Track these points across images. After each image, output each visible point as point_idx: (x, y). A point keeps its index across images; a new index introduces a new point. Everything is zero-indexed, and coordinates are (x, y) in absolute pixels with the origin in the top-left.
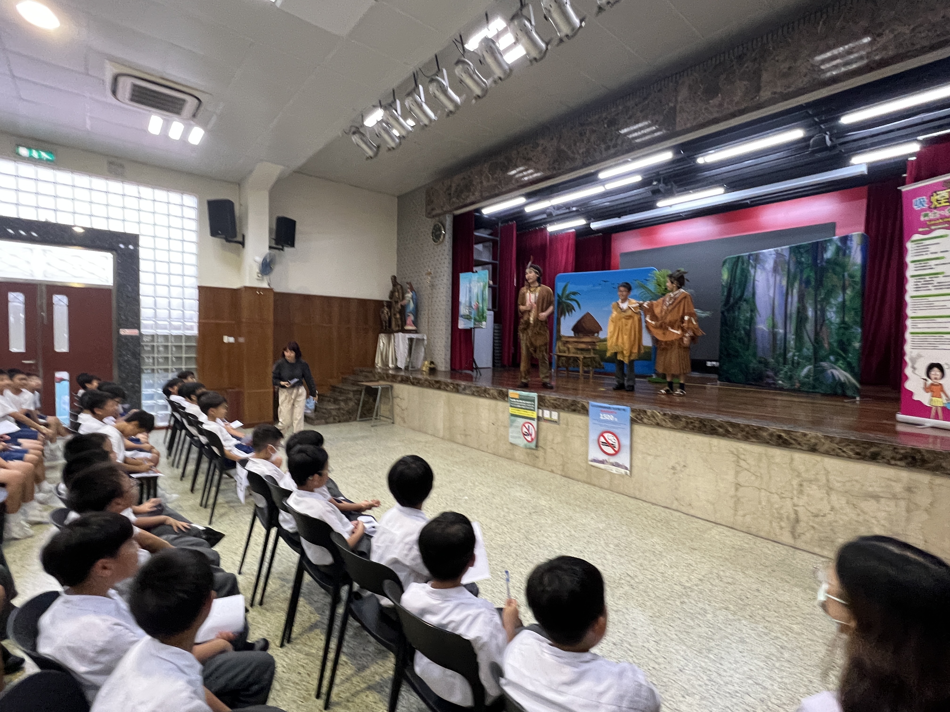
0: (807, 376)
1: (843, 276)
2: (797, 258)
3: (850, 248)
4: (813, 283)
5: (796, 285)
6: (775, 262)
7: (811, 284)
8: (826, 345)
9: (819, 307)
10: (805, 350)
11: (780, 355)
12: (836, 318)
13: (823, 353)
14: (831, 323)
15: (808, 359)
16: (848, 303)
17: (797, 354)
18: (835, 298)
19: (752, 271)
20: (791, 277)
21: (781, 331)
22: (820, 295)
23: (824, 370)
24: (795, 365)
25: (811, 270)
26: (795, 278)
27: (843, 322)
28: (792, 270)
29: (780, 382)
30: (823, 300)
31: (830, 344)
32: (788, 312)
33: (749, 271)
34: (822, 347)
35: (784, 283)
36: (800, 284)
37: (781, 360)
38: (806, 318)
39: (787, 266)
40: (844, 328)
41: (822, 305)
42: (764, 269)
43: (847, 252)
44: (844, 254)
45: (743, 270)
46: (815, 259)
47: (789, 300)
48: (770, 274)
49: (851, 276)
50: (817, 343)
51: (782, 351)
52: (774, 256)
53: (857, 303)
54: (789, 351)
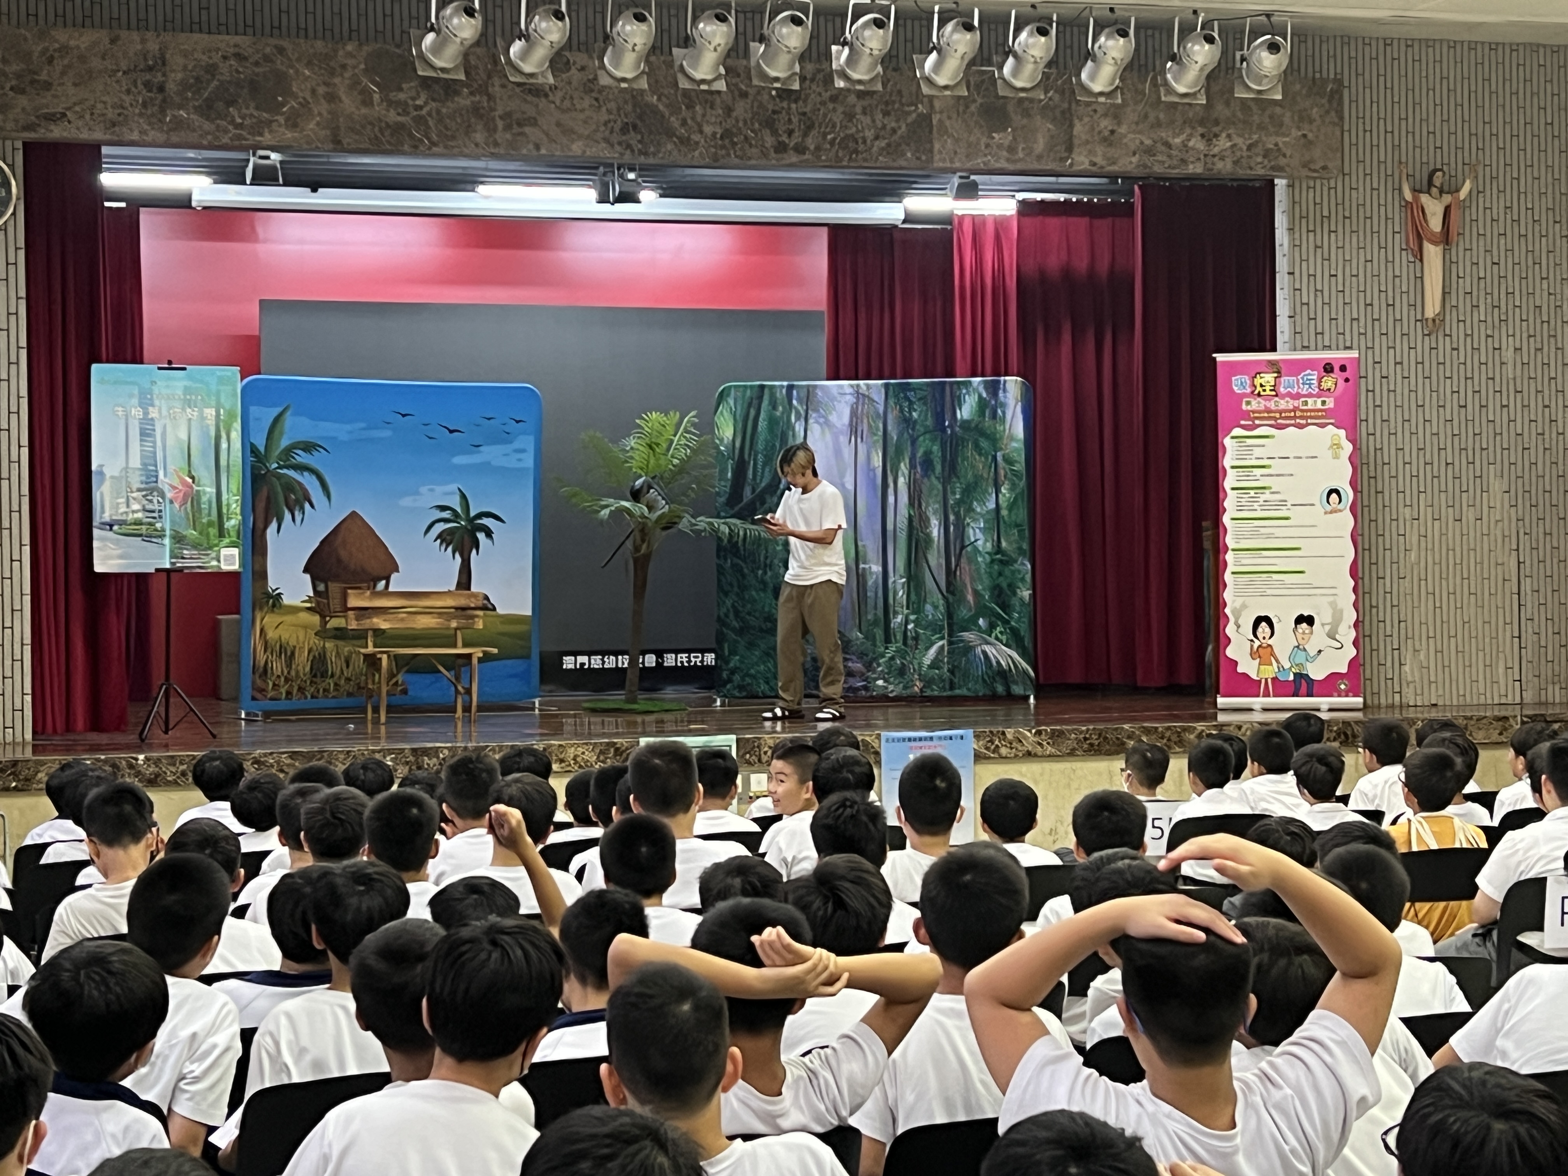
0: (934, 665)
1: (995, 458)
2: (902, 410)
3: (1003, 405)
4: (938, 468)
5: (904, 468)
6: (854, 413)
7: (933, 471)
8: (970, 598)
9: (952, 518)
10: (928, 607)
11: (875, 623)
12: (986, 541)
13: (964, 613)
14: (976, 549)
15: (936, 629)
16: (1004, 512)
17: (912, 617)
18: (983, 503)
19: (799, 428)
20: (891, 450)
21: (877, 568)
22: (954, 493)
23: (969, 649)
24: (910, 642)
25: (933, 440)
26: (899, 453)
27: (998, 549)
28: (894, 435)
29: (880, 682)
30: (959, 503)
31: (976, 593)
32: (890, 526)
33: (790, 426)
34: (963, 599)
35: (877, 461)
36: (912, 466)
37: (879, 633)
38: (928, 539)
39: (881, 426)
40: (1001, 561)
41: (957, 515)
42: (827, 423)
43: (999, 411)
44: (994, 416)
45: (773, 422)
46: (939, 418)
47: (891, 499)
48: (843, 439)
49: (1008, 461)
50: (953, 593)
51: (880, 612)
52: (851, 399)
53: (1022, 514)
54: (896, 613)
